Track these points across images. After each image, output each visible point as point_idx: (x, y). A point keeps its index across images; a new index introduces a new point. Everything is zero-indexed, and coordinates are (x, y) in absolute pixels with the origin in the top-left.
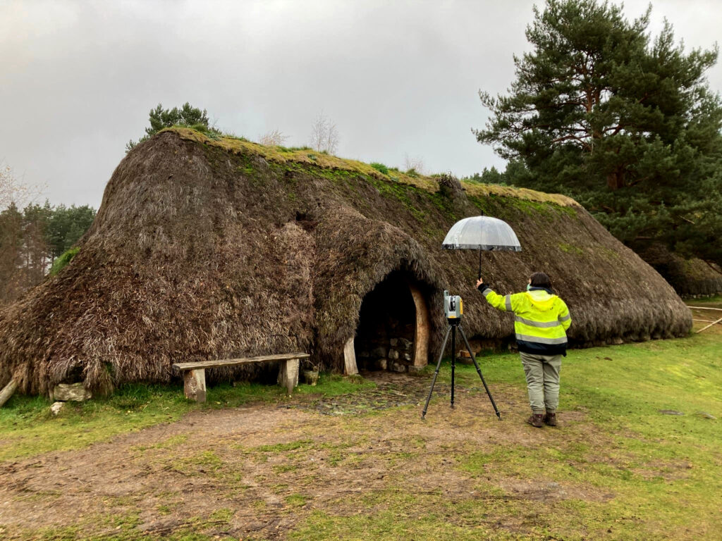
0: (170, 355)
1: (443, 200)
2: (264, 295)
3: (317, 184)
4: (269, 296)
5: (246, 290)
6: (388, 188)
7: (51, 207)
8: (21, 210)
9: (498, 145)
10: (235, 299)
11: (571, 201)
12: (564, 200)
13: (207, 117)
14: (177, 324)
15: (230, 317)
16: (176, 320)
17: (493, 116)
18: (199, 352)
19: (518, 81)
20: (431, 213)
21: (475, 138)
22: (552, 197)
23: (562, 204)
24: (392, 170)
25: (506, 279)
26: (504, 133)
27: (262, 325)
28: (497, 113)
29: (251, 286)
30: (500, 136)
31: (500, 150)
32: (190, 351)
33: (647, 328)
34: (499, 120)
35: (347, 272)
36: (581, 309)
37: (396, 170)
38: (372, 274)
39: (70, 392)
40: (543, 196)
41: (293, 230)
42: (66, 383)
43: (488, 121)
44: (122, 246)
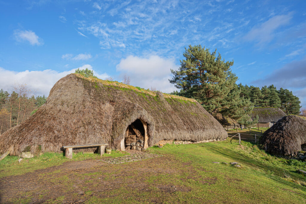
0: (63, 143)
1: (157, 98)
2: (96, 125)
3: (118, 92)
4: (97, 125)
5: (90, 123)
6: (140, 94)
7: (45, 97)
8: (35, 98)
9: (176, 84)
10: (86, 126)
11: (195, 100)
12: (193, 100)
13: (93, 72)
14: (66, 133)
15: (84, 132)
16: (66, 132)
17: (175, 76)
18: (72, 142)
19: (181, 67)
20: (153, 102)
21: (169, 82)
22: (189, 99)
23: (192, 101)
24: (142, 89)
25: (174, 122)
26: (178, 81)
27: (94, 134)
28: (175, 75)
29: (92, 122)
30: (177, 82)
31: (176, 86)
32: (69, 142)
33: (215, 138)
34: (176, 77)
35: (123, 119)
36: (196, 132)
37: (144, 89)
38: (130, 119)
39: (25, 155)
40: (187, 99)
41: (108, 105)
42: (24, 152)
43: (173, 78)
44: (52, 108)
